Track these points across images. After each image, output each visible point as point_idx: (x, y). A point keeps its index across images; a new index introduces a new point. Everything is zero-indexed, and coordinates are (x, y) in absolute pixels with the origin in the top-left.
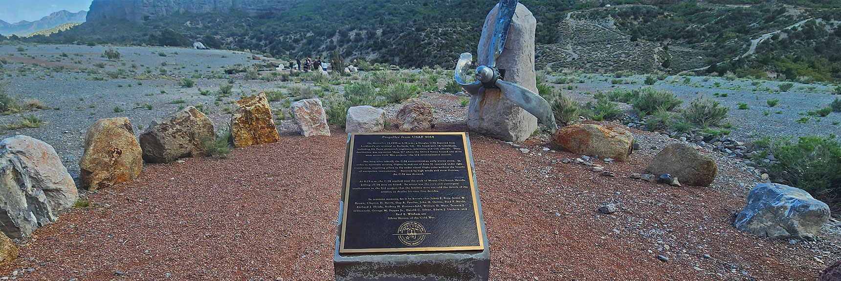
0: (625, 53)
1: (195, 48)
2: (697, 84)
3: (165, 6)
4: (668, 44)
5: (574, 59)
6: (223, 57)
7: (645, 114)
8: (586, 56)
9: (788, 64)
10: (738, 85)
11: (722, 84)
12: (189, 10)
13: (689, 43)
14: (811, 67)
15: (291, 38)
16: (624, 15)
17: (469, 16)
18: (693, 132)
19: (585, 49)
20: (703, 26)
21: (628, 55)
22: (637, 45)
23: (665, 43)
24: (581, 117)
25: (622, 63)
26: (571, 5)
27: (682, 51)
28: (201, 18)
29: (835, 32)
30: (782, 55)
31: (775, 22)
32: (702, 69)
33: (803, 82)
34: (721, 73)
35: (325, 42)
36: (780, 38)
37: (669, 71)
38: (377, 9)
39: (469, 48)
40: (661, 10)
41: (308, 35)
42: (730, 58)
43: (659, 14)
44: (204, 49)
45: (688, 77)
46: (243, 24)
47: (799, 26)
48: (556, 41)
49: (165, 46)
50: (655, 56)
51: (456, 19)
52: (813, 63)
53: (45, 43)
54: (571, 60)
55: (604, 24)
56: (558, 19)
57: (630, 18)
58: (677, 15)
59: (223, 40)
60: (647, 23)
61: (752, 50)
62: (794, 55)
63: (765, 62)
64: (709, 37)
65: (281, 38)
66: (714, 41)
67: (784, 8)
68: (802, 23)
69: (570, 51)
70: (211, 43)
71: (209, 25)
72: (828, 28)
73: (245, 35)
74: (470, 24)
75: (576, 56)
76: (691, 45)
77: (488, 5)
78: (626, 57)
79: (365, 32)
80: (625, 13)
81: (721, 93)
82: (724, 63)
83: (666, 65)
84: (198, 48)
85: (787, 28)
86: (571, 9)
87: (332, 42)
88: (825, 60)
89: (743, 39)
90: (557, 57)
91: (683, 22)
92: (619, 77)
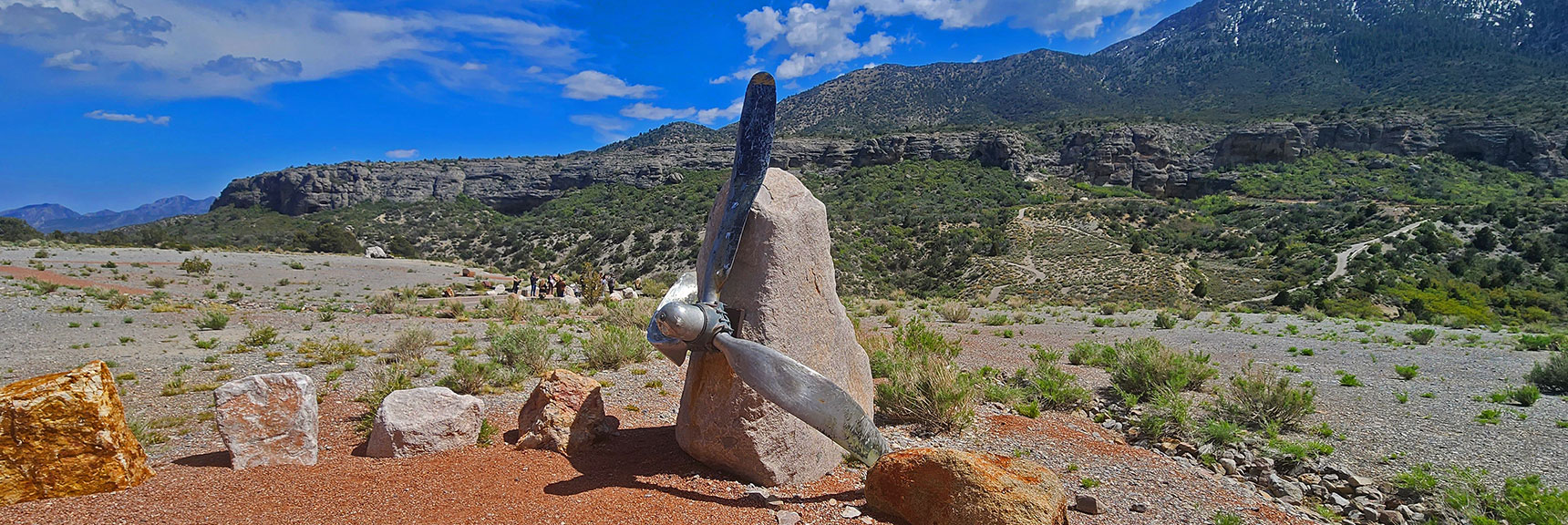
0: (1125, 272)
1: (368, 256)
2: (1255, 329)
3: (349, 192)
4: (1196, 258)
5: (1038, 280)
6: (410, 271)
7: (1136, 398)
8: (1058, 277)
9: (1413, 293)
10: (1332, 331)
11: (1300, 329)
12: (389, 198)
13: (1231, 256)
14: (1454, 296)
15: (551, 242)
16: (1115, 213)
17: (856, 212)
18: (1250, 446)
19: (1056, 265)
20: (1249, 232)
21: (1131, 276)
22: (1143, 259)
23: (1191, 256)
24: (998, 404)
25: (1123, 288)
26: (1023, 197)
27: (1223, 271)
28: (405, 210)
29: (1474, 242)
30: (1396, 278)
31: (1367, 226)
32: (1264, 299)
33: (1451, 325)
34: (1297, 306)
35: (610, 249)
36: (1383, 252)
37: (1208, 302)
38: (703, 200)
39: (857, 262)
40: (1173, 206)
41: (582, 237)
42: (1308, 281)
43: (1170, 212)
44: (384, 258)
45: (1237, 315)
46: (476, 219)
47: (1409, 232)
48: (1004, 251)
49: (316, 253)
50: (1178, 277)
51: (833, 216)
52: (1453, 290)
53: (105, 245)
54: (1034, 282)
55: (1081, 226)
56: (1004, 219)
57: (1124, 218)
58: (1200, 214)
59: (435, 244)
60: (1153, 225)
61: (1340, 270)
62: (1416, 277)
63: (1370, 288)
64: (1262, 248)
65: (536, 243)
66: (1273, 254)
67: (1374, 205)
68: (1413, 227)
69: (1031, 268)
70: (398, 248)
71: (417, 220)
72: (1457, 235)
73: (474, 237)
74: (857, 224)
75: (1042, 277)
76: (1236, 260)
77: (886, 197)
78: (1127, 279)
79: (678, 234)
80: (1114, 210)
81: (1300, 348)
82: (1300, 290)
83: (1199, 291)
84: (373, 256)
85: (1389, 235)
86: (1023, 203)
87: (620, 249)
88: (1474, 287)
89: (1320, 251)
90: (1008, 277)
91: (1213, 225)
92: (1110, 313)
